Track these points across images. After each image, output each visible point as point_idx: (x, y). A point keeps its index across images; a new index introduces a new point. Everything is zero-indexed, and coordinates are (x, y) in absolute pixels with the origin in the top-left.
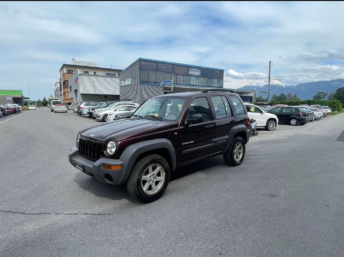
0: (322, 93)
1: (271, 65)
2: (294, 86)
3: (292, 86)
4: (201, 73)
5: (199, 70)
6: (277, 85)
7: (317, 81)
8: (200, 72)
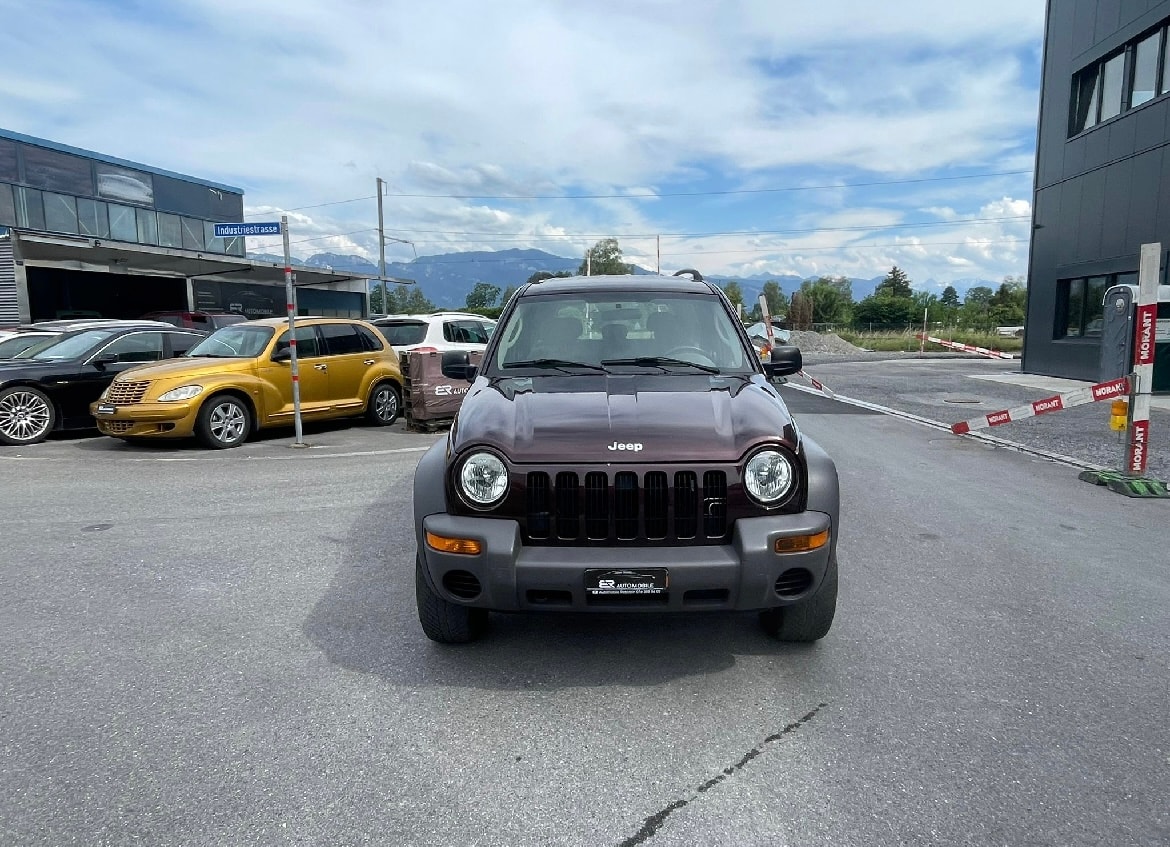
0: (486, 286)
1: (384, 193)
2: (404, 264)
3: (398, 263)
4: (154, 195)
5: (144, 182)
6: (353, 258)
7: (462, 251)
8: (150, 191)
